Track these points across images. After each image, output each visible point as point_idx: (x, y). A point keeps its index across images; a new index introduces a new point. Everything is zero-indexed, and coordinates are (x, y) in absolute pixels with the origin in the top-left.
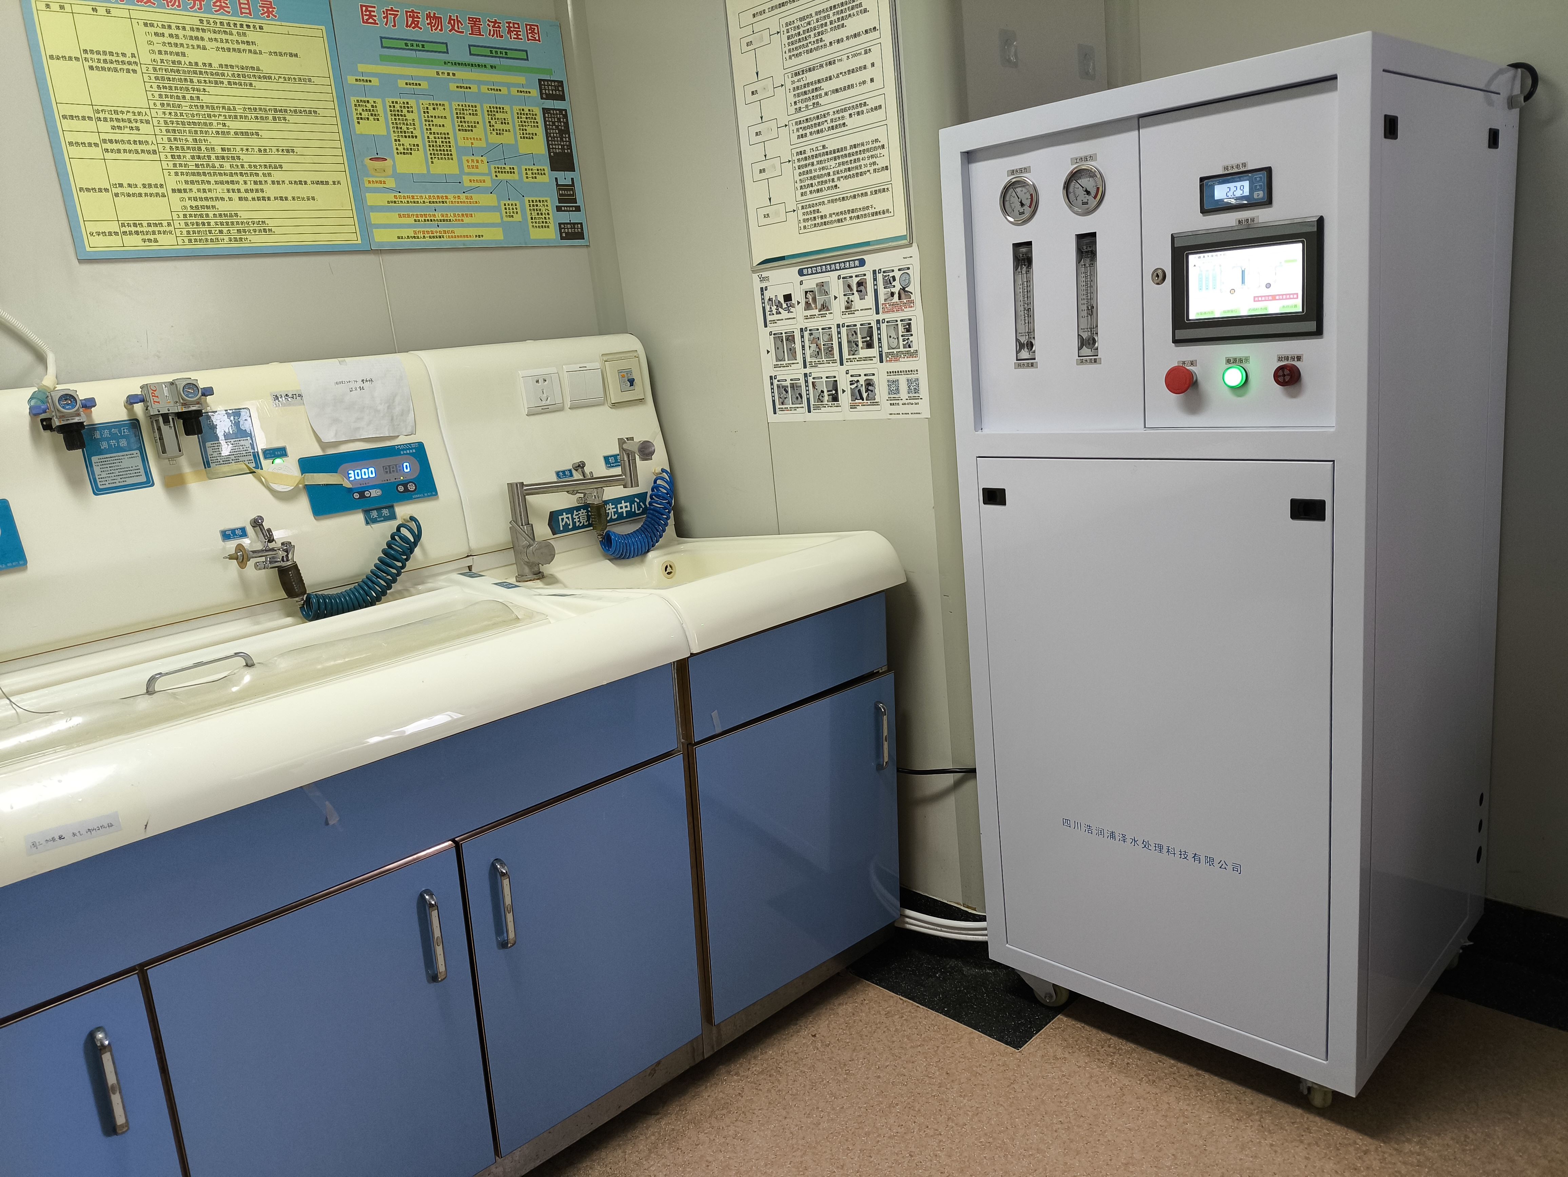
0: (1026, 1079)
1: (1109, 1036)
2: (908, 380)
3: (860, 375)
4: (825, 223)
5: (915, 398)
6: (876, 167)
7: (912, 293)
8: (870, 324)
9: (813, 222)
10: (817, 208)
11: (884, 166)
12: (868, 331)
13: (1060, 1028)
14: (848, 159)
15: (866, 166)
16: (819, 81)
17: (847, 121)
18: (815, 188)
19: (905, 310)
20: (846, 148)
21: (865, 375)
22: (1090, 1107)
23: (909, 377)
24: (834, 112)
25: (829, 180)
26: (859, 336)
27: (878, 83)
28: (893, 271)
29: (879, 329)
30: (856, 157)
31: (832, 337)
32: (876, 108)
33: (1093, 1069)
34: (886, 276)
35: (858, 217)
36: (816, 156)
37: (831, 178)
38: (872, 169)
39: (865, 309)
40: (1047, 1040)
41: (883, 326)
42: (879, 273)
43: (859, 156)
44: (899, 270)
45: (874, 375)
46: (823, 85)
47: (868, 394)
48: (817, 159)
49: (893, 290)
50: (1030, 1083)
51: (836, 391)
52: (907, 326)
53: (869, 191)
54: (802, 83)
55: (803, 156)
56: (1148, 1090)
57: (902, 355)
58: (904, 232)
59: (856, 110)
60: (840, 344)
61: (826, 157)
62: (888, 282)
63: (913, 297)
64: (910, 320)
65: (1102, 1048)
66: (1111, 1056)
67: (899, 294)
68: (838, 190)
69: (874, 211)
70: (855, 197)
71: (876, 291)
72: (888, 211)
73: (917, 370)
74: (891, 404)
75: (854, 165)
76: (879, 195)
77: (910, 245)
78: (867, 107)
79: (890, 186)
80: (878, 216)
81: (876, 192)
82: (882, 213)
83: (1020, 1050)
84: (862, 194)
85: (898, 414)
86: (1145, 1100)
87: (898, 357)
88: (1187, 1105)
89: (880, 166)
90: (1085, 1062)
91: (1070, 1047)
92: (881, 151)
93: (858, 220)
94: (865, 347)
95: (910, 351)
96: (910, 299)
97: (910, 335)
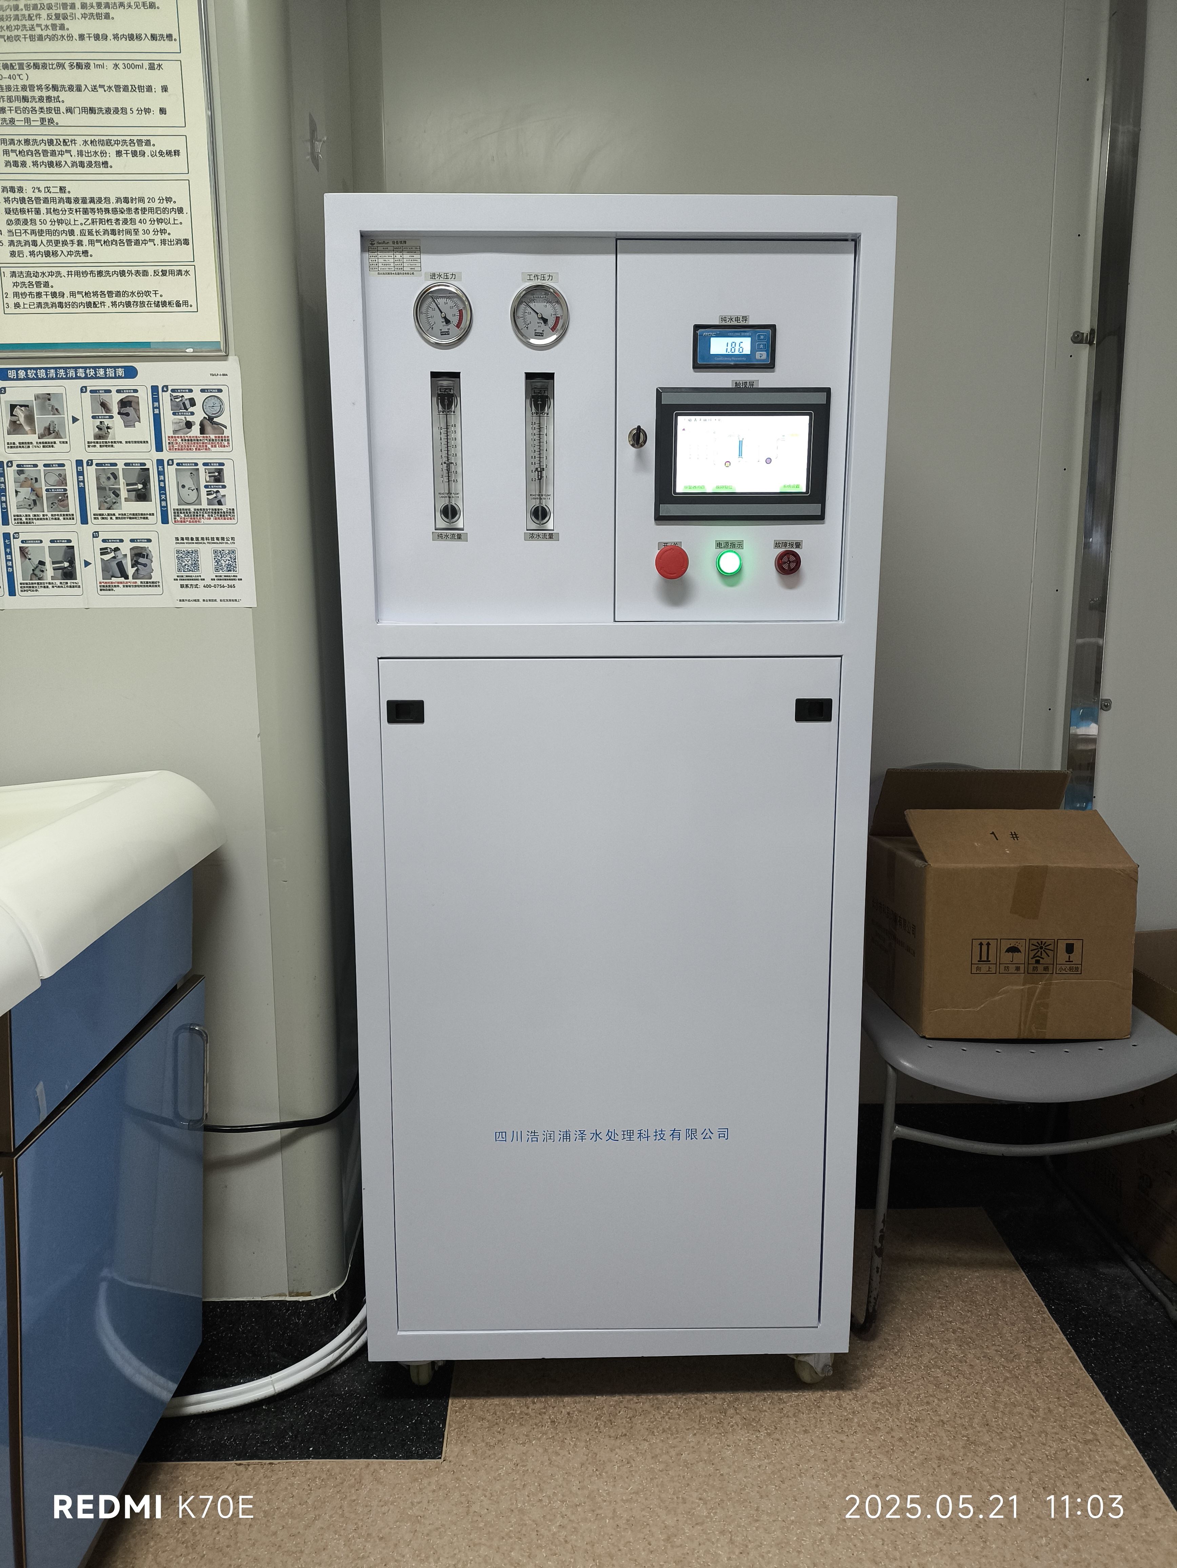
0: (480, 1492)
2: (215, 552)
3: (121, 541)
4: (61, 305)
5: (227, 578)
6: (166, 237)
7: (226, 427)
8: (144, 464)
9: (36, 300)
10: (45, 279)
11: (182, 238)
13: (464, 1406)
14: (113, 217)
15: (146, 232)
16: (55, 88)
17: (112, 159)
18: (43, 249)
19: (213, 449)
20: (107, 200)
22: (575, 1488)
23: (219, 547)
24: (85, 142)
25: (72, 241)
26: (122, 480)
27: (174, 117)
29: (161, 473)
30: (128, 217)
31: (65, 479)
32: (169, 153)
33: (539, 1439)
34: (177, 397)
35: (128, 304)
36: (46, 201)
37: (76, 238)
38: (158, 238)
39: (138, 442)
40: (463, 1429)
42: (163, 391)
43: (133, 216)
46: (63, 95)
48: (48, 206)
50: (487, 1494)
51: (72, 562)
52: (217, 474)
53: (151, 271)
54: (19, 83)
55: (18, 195)
56: (613, 1434)
57: (206, 515)
58: (215, 335)
59: (130, 149)
60: (82, 492)
61: (67, 206)
62: (182, 405)
65: (528, 1408)
67: (202, 425)
68: (89, 259)
69: (158, 298)
70: (122, 273)
71: (157, 419)
72: (186, 303)
73: (233, 539)
74: (182, 586)
75: (122, 227)
76: (170, 278)
77: (225, 357)
78: (151, 148)
79: (191, 269)
80: (168, 309)
81: (164, 273)
82: (175, 305)
83: (442, 1458)
84: (137, 272)
85: (195, 600)
86: (620, 1448)
87: (198, 518)
88: (663, 1432)
89: (173, 237)
90: (524, 1435)
91: (494, 1425)
92: (177, 216)
93: (129, 309)
94: (134, 498)
95: (221, 509)
96: (223, 436)
97: (221, 487)
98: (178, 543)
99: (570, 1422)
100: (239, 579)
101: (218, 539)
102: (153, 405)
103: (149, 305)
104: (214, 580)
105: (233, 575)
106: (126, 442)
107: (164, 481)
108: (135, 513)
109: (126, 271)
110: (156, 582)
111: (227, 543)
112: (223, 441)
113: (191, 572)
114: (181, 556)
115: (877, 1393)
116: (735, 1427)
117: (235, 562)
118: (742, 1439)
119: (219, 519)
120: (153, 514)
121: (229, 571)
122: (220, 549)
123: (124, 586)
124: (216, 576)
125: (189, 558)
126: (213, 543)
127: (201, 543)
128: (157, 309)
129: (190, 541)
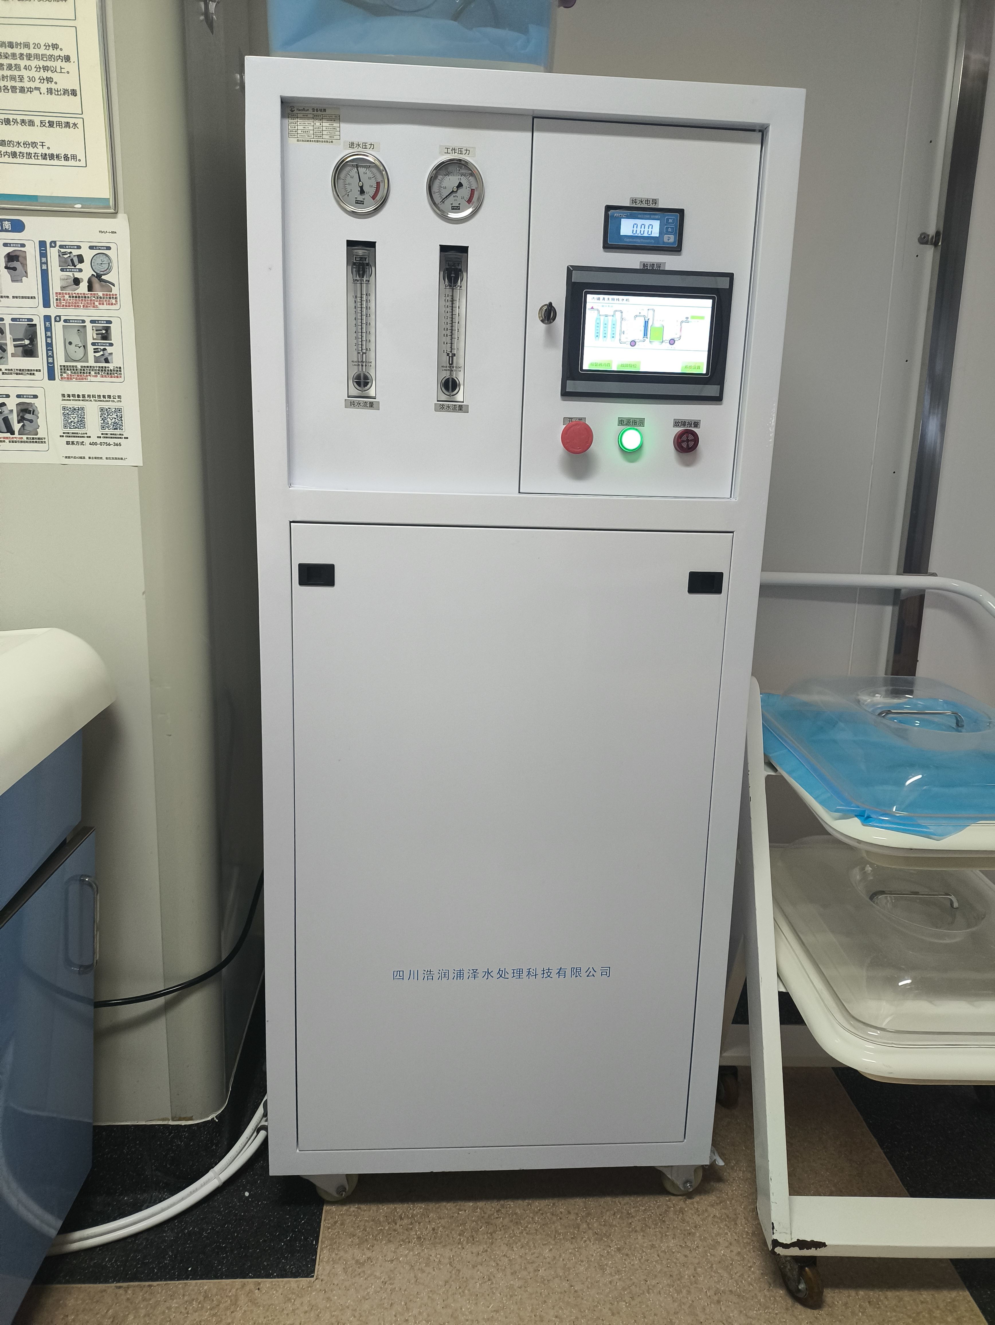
0: (349, 1312)
1: (392, 1206)
2: (102, 409)
3: (8, 396)
5: (113, 436)
6: (52, 86)
7: (114, 285)
8: (31, 320)
11: (70, 88)
12: (26, 331)
13: (336, 1222)
15: (31, 79)
19: (101, 307)
21: (19, 396)
22: (439, 1307)
23: (105, 405)
28: (79, 247)
29: (48, 329)
30: (13, 62)
33: (406, 1256)
34: (65, 253)
35: (14, 155)
38: (44, 87)
39: (25, 297)
40: (335, 1246)
41: (58, 328)
42: (51, 246)
43: (18, 62)
44: (91, 248)
45: (35, 397)
47: (23, 426)
49: (78, 275)
50: (357, 1314)
52: (104, 332)
53: (37, 121)
56: (475, 1251)
57: (93, 373)
58: (105, 192)
62: (70, 263)
63: (115, 290)
64: (110, 322)
65: (396, 1224)
66: (411, 1229)
67: (90, 282)
69: (45, 151)
70: (7, 122)
71: (45, 275)
72: (74, 157)
73: (119, 397)
74: (68, 443)
75: (6, 73)
76: (57, 130)
77: (114, 214)
79: (79, 122)
80: (55, 162)
81: (51, 124)
82: (63, 159)
83: (315, 1277)
84: (23, 121)
85: (81, 458)
86: (482, 1265)
87: (85, 375)
88: (521, 1248)
89: (60, 86)
90: (391, 1251)
91: (364, 1242)
92: (64, 64)
93: (15, 160)
94: (20, 354)
95: (108, 367)
96: (111, 293)
97: (108, 344)
98: (64, 400)
99: (435, 1238)
100: (125, 438)
101: (104, 397)
102: (41, 260)
103: (36, 157)
104: (100, 437)
105: (119, 433)
106: (13, 297)
107: (51, 337)
108: (22, 368)
109: (11, 120)
110: (42, 439)
111: (114, 401)
112: (111, 299)
113: (77, 429)
114: (67, 413)
115: (716, 1207)
116: (588, 1242)
117: (121, 420)
118: (594, 1255)
119: (106, 377)
120: (40, 371)
121: (115, 429)
122: (107, 407)
123: (10, 442)
124: (102, 434)
125: (75, 416)
126: (99, 401)
127: (87, 400)
128: (44, 162)
129: (77, 398)
